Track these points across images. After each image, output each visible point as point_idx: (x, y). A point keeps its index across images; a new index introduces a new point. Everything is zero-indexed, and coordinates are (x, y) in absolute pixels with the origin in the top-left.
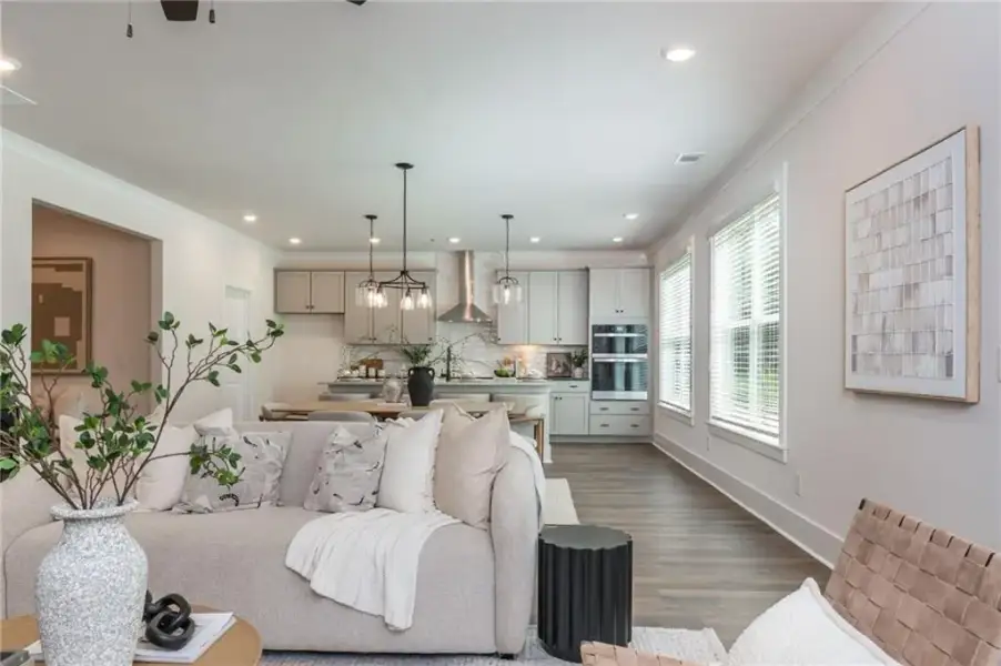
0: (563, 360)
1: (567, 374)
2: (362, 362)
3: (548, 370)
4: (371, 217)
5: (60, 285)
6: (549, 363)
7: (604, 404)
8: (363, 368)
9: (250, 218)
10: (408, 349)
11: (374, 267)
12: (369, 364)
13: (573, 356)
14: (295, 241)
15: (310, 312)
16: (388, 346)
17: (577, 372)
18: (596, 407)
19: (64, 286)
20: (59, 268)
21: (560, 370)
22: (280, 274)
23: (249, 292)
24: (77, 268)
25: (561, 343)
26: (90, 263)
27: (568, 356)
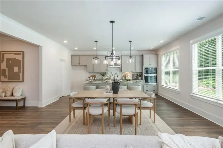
0: (136, 75)
1: (137, 79)
2: (91, 76)
3: (133, 78)
4: (96, 41)
5: (15, 58)
6: (133, 76)
7: (147, 86)
8: (91, 78)
9: (65, 42)
10: (102, 73)
11: (97, 55)
12: (92, 76)
13: (138, 74)
14: (76, 48)
15: (79, 65)
16: (98, 73)
17: (140, 78)
18: (145, 86)
19: (16, 59)
20: (15, 54)
21: (136, 78)
22: (72, 56)
23: (65, 60)
24: (20, 54)
25: (136, 72)
26: (23, 52)
27: (137, 74)
